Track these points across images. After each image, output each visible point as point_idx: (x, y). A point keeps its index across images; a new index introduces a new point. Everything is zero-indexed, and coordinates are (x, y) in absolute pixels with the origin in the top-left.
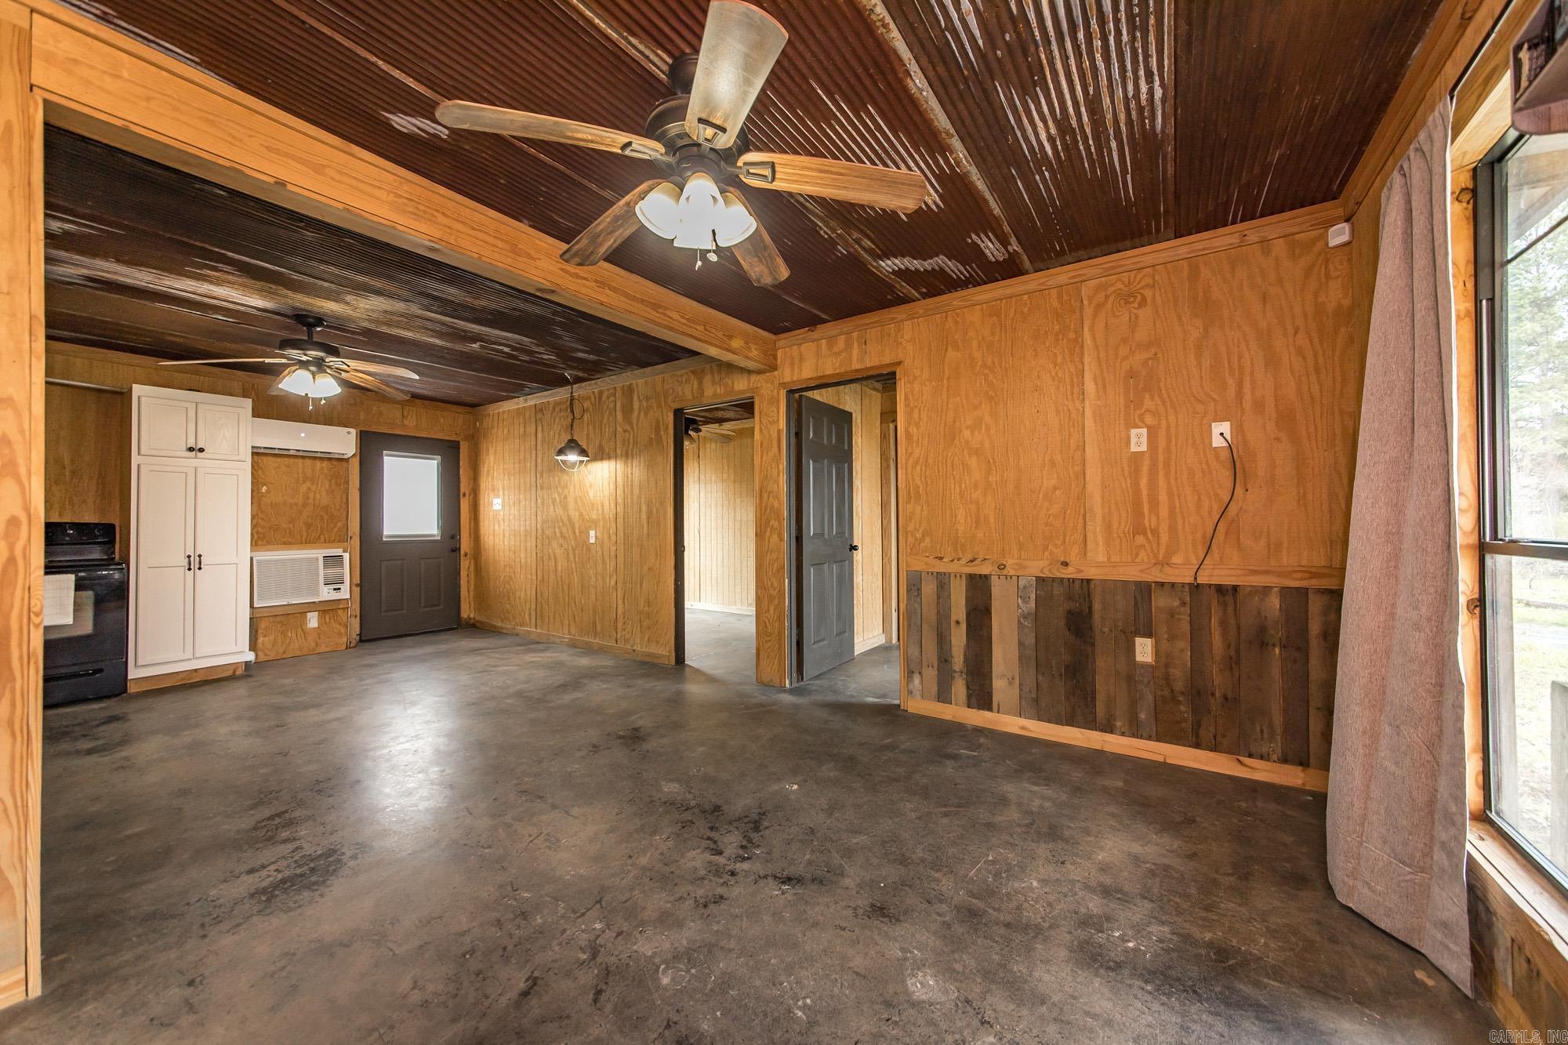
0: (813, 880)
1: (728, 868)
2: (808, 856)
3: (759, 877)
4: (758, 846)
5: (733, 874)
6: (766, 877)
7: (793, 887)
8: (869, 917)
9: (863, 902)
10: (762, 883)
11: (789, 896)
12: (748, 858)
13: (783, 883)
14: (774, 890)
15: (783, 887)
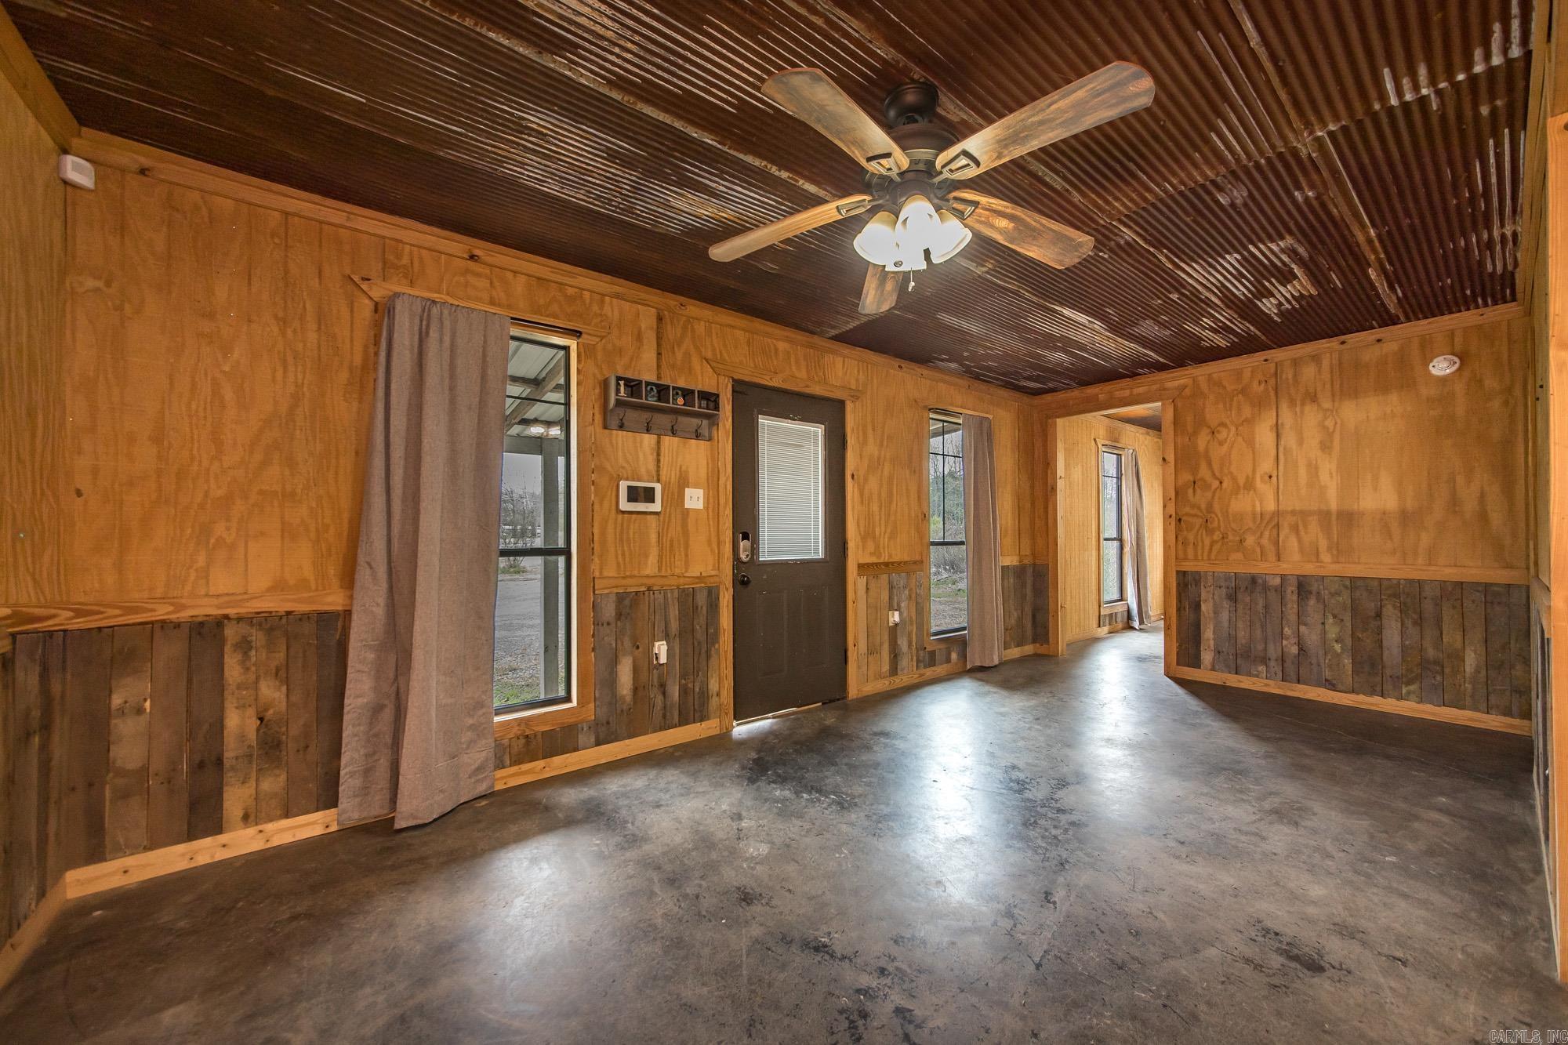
0: (791, 942)
1: (888, 981)
2: (782, 976)
3: (851, 961)
4: (841, 1012)
5: (882, 971)
6: (843, 958)
7: (816, 938)
8: (761, 895)
9: (757, 908)
10: (849, 952)
11: (825, 929)
12: (858, 991)
13: (825, 946)
14: (838, 940)
15: (827, 940)
